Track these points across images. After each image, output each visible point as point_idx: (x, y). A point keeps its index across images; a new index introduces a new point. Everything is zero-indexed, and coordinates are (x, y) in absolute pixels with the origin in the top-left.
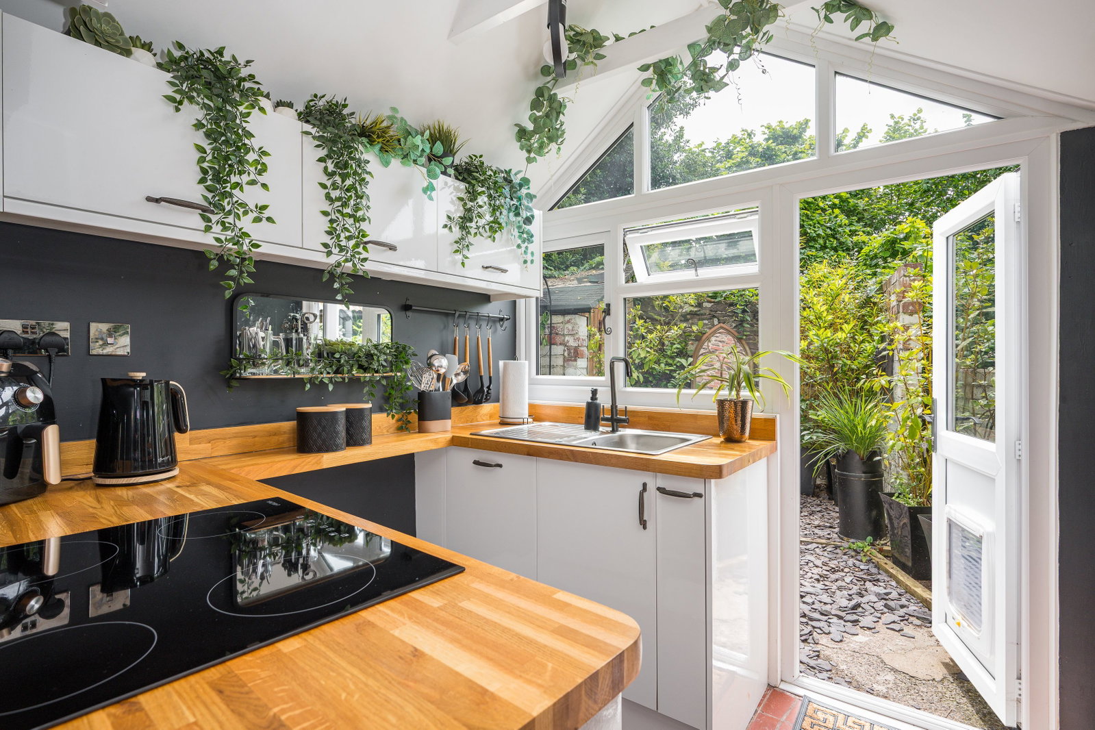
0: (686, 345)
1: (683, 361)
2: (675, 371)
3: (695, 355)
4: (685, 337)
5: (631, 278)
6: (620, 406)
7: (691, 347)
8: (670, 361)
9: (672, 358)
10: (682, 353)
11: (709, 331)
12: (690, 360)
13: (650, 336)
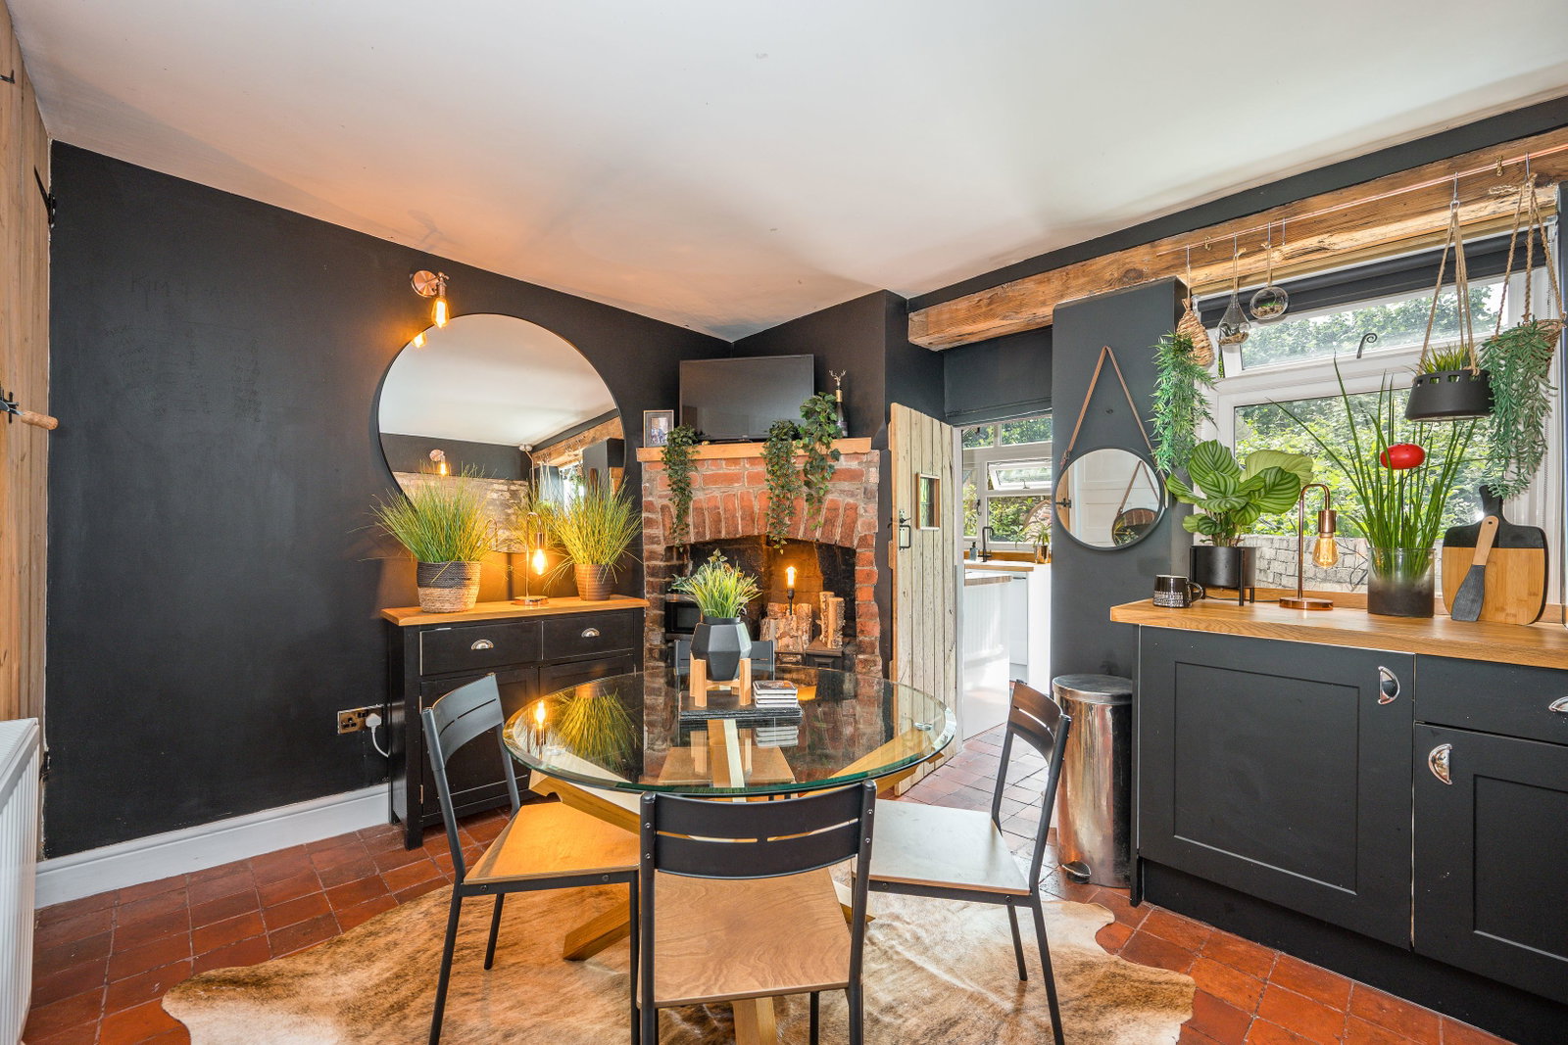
0: (1019, 516)
1: (1016, 528)
2: (1009, 535)
3: (1025, 524)
4: (1018, 512)
5: (991, 487)
6: (988, 551)
7: (1022, 518)
8: (1006, 528)
9: (1008, 526)
10: (1015, 522)
11: (1036, 506)
12: (1021, 527)
13: (995, 512)
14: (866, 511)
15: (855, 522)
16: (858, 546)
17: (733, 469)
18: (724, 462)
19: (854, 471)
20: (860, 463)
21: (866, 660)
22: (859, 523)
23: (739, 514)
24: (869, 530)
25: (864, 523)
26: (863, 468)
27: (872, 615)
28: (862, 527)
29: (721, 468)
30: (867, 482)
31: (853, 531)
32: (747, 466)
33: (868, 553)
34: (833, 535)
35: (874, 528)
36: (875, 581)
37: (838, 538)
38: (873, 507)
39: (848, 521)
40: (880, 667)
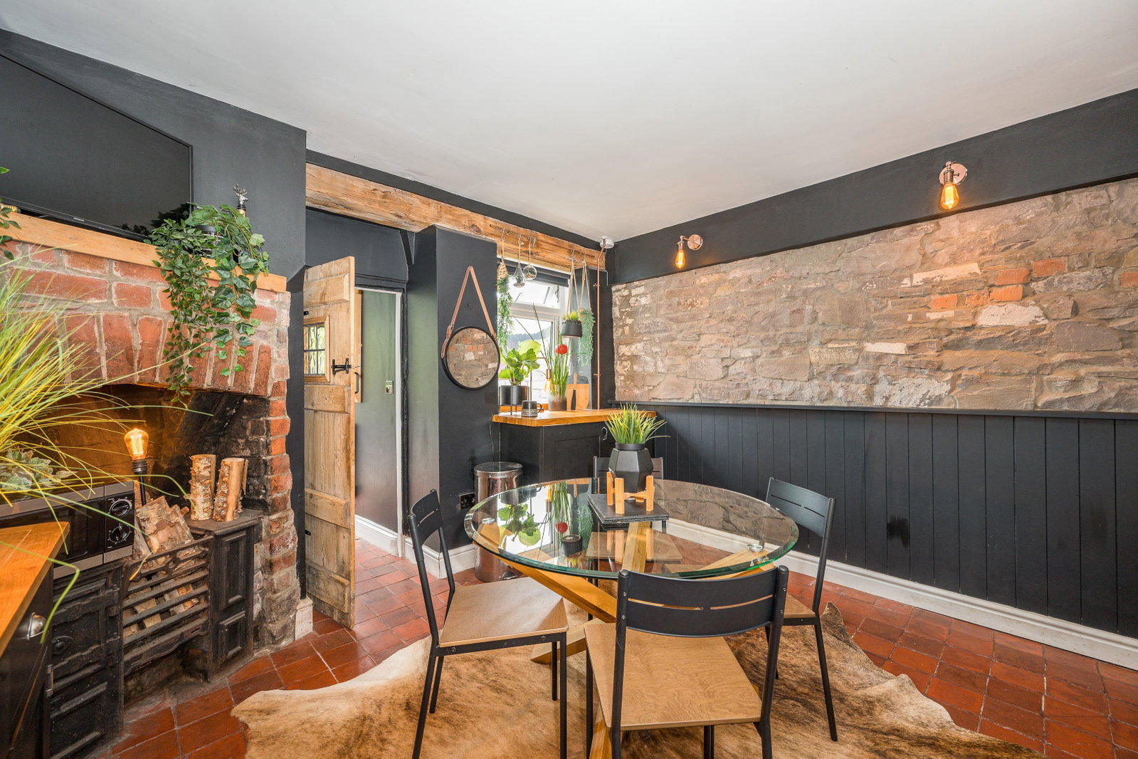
14: (279, 356)
15: (268, 368)
16: (273, 394)
17: (86, 273)
18: (66, 258)
19: (267, 310)
20: (273, 302)
21: (280, 518)
22: (273, 369)
23: (102, 350)
24: (282, 376)
25: (277, 369)
26: (274, 307)
27: (284, 470)
28: (276, 373)
29: (59, 265)
30: (279, 324)
31: (267, 377)
32: (117, 273)
33: (280, 402)
34: (247, 382)
35: (286, 374)
36: (288, 430)
37: (252, 386)
38: (285, 350)
39: (263, 366)
40: (293, 521)
